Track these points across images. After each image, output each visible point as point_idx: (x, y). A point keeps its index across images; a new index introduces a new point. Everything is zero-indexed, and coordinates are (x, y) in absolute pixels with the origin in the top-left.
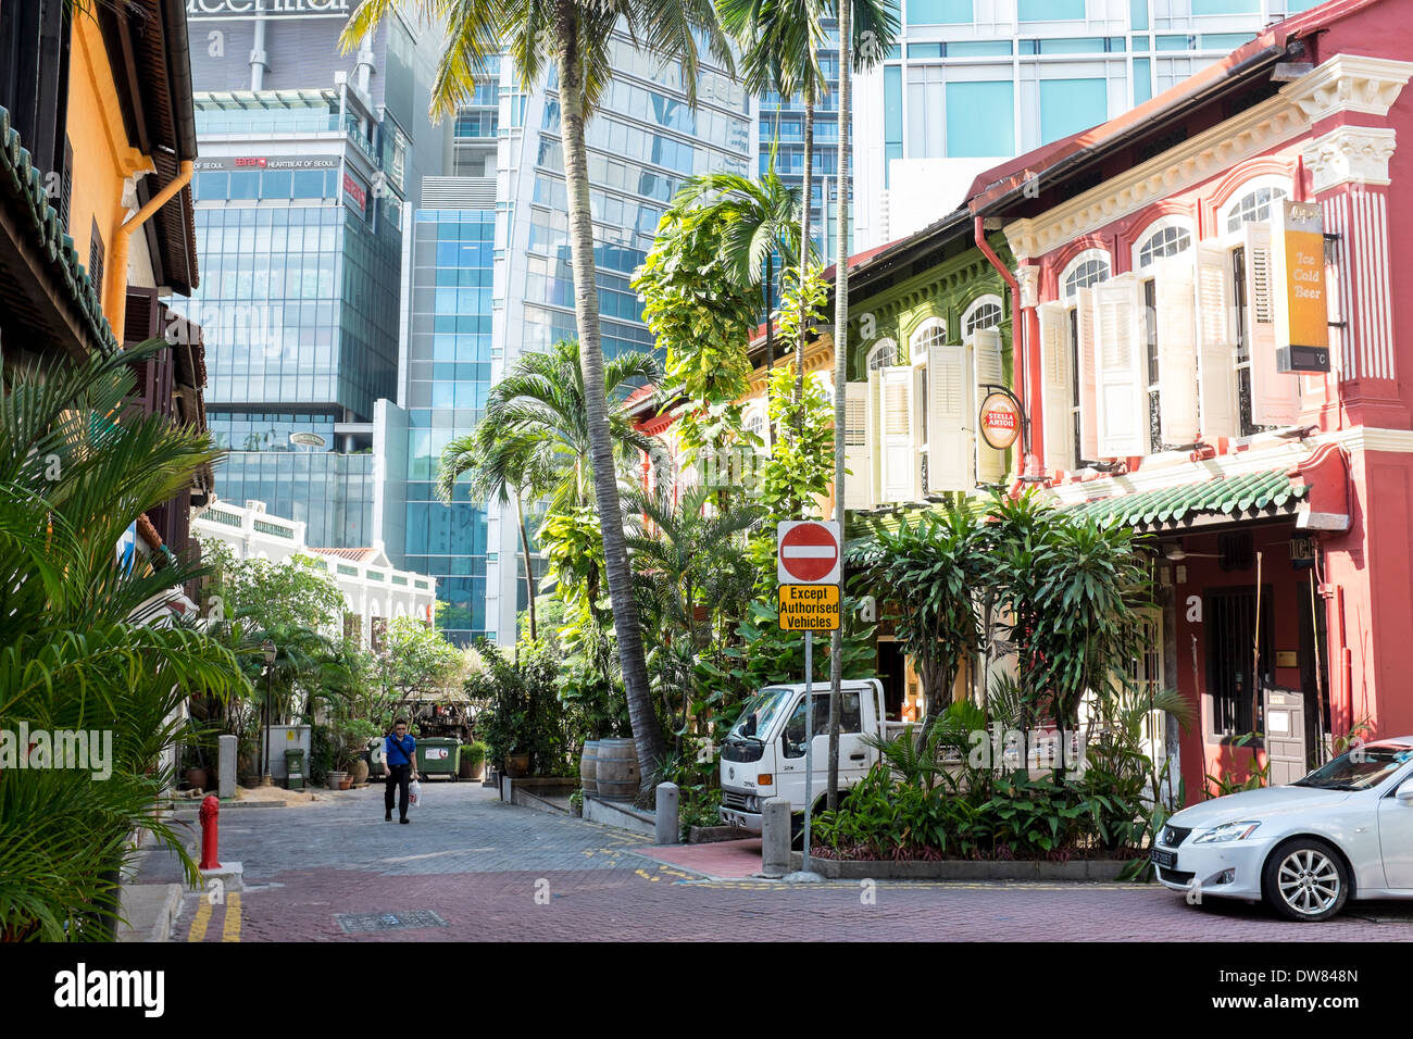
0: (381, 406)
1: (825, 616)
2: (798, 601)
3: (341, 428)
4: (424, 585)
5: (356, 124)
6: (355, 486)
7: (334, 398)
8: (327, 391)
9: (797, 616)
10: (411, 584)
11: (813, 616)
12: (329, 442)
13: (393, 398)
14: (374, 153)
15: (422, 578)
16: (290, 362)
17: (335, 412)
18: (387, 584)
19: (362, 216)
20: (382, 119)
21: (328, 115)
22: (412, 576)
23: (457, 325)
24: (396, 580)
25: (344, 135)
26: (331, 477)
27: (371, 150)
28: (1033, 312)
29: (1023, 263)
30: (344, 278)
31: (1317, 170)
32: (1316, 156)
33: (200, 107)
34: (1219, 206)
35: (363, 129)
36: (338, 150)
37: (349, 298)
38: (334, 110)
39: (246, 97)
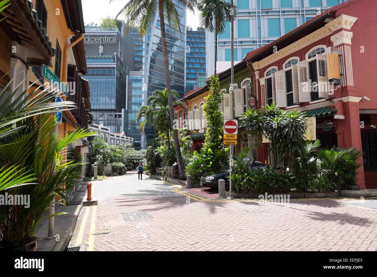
0: (123, 110)
1: (234, 141)
2: (228, 138)
3: (116, 113)
4: (131, 139)
5: (118, 62)
6: (119, 123)
7: (115, 108)
8: (113, 107)
9: (228, 141)
10: (129, 139)
11: (231, 141)
12: (114, 116)
13: (125, 108)
15: (131, 138)
16: (107, 102)
17: (115, 111)
18: (125, 139)
19: (119, 77)
20: (122, 61)
21: (113, 60)
22: (129, 138)
23: (136, 96)
24: (126, 138)
25: (116, 63)
26: (114, 122)
27: (120, 66)
28: (258, 80)
29: (256, 71)
30: (116, 88)
31: (335, 42)
32: (334, 39)
33: (90, 58)
34: (306, 53)
35: (119, 63)
36: (115, 66)
37: (117, 92)
38: (114, 59)
39: (98, 57)
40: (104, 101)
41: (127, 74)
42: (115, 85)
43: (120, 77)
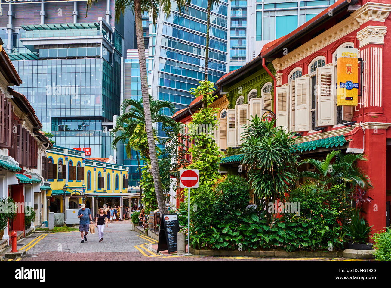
0: (115, 117)
3: (103, 124)
5: (106, 33)
6: (108, 140)
7: (101, 115)
8: (99, 113)
10: (121, 168)
12: (100, 128)
13: (118, 114)
14: (112, 42)
16: (88, 105)
17: (102, 119)
18: (113, 168)
19: (108, 60)
20: (114, 32)
21: (97, 31)
23: (138, 92)
24: (116, 167)
25: (102, 37)
26: (101, 138)
27: (110, 41)
29: (278, 72)
30: (103, 79)
31: (361, 40)
32: (361, 36)
33: (58, 29)
34: (333, 53)
35: (108, 34)
36: (100, 41)
37: (105, 86)
38: (99, 29)
39: (71, 25)
40: (83, 103)
41: (122, 53)
42: (102, 74)
43: (110, 60)
